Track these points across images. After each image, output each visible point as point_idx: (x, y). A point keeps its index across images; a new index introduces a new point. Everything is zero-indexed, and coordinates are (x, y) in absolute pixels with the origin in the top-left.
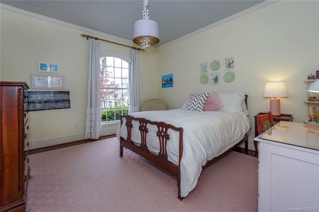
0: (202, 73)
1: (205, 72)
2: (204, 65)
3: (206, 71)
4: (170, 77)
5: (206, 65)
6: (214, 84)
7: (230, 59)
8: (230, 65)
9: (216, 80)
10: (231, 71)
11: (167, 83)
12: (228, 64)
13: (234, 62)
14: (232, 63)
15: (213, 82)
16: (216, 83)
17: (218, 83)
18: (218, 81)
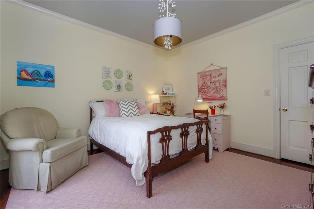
0: (106, 78)
1: (108, 77)
2: (108, 70)
3: (110, 77)
4: (46, 69)
5: (110, 70)
6: (117, 90)
7: (130, 72)
8: (130, 77)
9: (119, 87)
10: (131, 82)
11: (37, 79)
12: (128, 76)
13: (132, 76)
14: (131, 76)
15: (117, 89)
16: (119, 90)
17: (120, 91)
18: (121, 88)
